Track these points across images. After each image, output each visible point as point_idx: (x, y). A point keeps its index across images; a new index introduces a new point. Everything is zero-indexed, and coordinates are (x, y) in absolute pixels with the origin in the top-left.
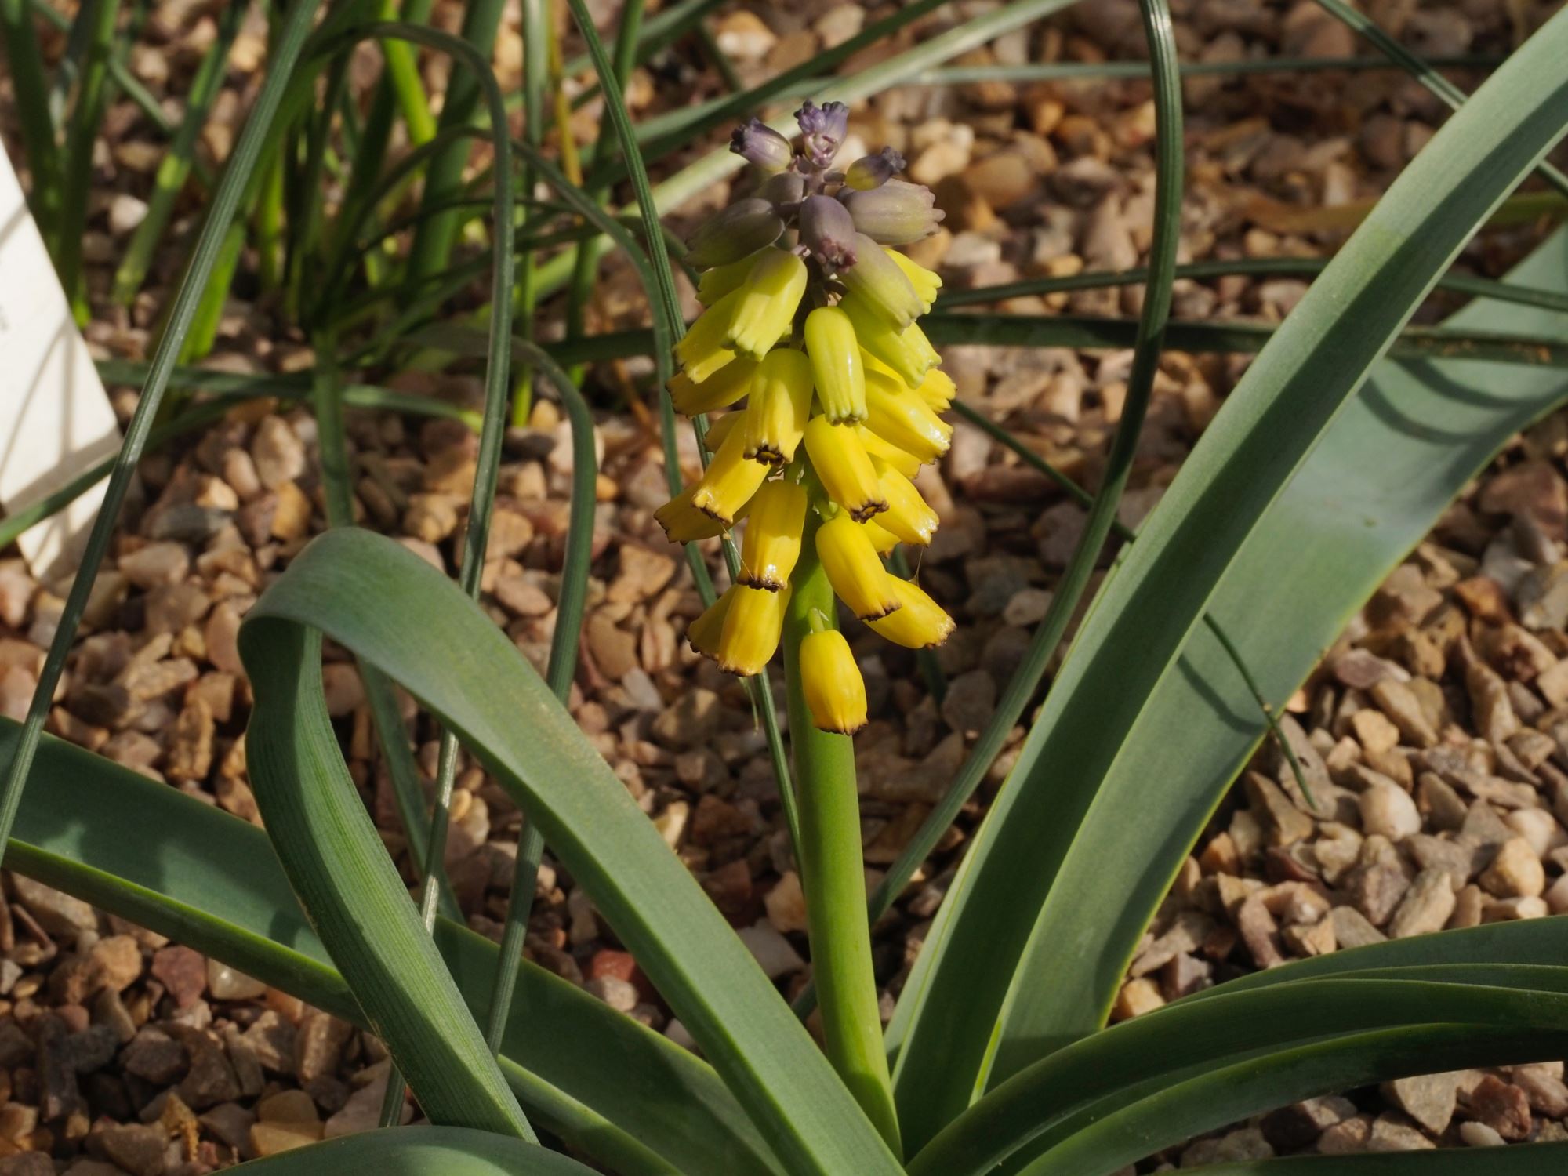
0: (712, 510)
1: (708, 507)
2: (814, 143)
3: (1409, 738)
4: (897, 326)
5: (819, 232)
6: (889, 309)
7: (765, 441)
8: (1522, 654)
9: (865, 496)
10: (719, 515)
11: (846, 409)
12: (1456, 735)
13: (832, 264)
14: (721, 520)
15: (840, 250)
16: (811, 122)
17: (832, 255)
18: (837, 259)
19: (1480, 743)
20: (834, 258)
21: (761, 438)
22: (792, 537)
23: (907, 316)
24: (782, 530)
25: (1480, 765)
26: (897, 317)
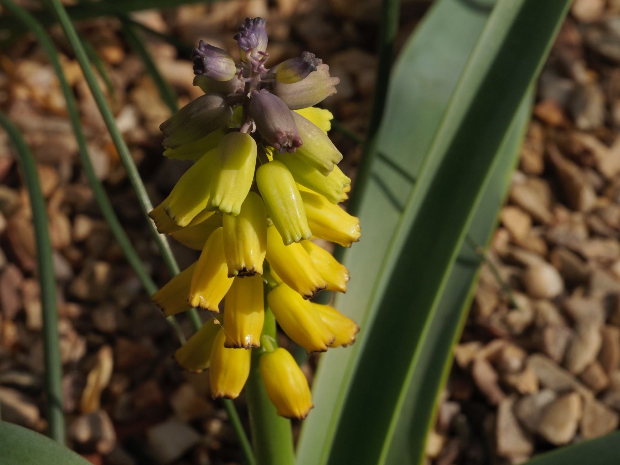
0: (204, 307)
1: (201, 305)
2: (251, 56)
3: (536, 222)
4: (324, 171)
5: (271, 127)
6: (318, 161)
7: (243, 265)
8: (587, 152)
9: (313, 285)
10: (209, 309)
11: (298, 236)
12: (562, 213)
13: (284, 148)
14: (211, 311)
15: (289, 137)
16: (248, 42)
17: (284, 142)
18: (288, 144)
19: (578, 218)
20: (285, 144)
21: (240, 263)
22: (259, 311)
23: (331, 164)
24: (251, 308)
25: (581, 232)
26: (325, 166)
